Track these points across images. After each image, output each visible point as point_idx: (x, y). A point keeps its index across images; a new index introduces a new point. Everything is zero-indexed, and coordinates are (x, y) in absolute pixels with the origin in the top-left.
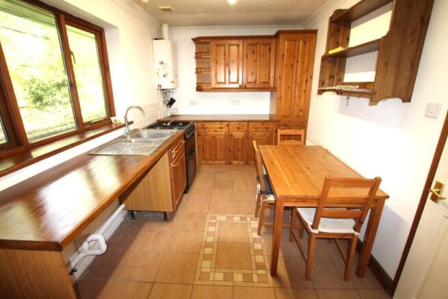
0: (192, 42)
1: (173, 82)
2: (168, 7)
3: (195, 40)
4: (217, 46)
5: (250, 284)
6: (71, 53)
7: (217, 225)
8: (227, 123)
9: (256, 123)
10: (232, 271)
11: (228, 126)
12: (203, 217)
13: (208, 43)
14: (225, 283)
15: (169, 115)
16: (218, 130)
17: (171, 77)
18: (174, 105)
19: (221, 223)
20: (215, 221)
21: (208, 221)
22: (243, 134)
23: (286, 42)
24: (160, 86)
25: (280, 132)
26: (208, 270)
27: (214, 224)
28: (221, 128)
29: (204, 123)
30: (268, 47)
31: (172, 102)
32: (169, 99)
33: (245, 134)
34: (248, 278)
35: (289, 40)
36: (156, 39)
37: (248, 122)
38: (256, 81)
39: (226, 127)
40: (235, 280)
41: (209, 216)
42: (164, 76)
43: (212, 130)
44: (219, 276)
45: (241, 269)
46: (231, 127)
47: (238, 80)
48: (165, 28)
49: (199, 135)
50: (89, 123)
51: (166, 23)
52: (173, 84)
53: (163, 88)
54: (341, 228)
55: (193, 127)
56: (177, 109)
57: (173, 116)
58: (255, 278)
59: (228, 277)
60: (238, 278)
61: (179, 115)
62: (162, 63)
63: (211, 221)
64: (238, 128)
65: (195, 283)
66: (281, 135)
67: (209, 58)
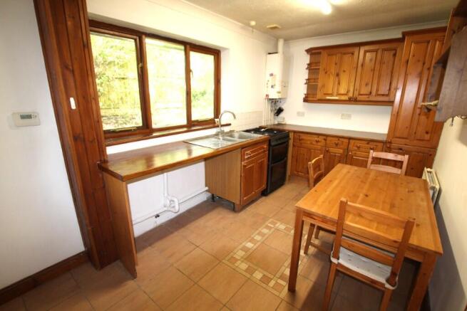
0: (306, 53)
1: (279, 92)
2: (274, 26)
3: (308, 51)
4: (329, 55)
5: (264, 285)
6: (190, 71)
7: (272, 230)
8: (325, 137)
9: (358, 141)
10: (256, 268)
11: (325, 140)
12: (265, 219)
13: (320, 53)
14: (244, 273)
15: (276, 123)
16: (314, 143)
17: (278, 88)
18: (282, 115)
19: (278, 230)
20: (272, 226)
21: (267, 223)
22: (341, 151)
23: (413, 45)
24: (267, 95)
25: (373, 154)
26: (239, 258)
27: (269, 228)
28: (317, 142)
29: (301, 134)
30: (394, 52)
31: (280, 111)
32: (278, 108)
33: (344, 152)
34: (266, 280)
35: (417, 43)
36: (270, 54)
37: (350, 139)
38: (371, 93)
39: (323, 141)
40: (254, 275)
41: (271, 220)
42: (272, 87)
43: (309, 142)
44: (244, 266)
45: (265, 270)
46: (328, 142)
47: (348, 92)
48: (281, 43)
49: (294, 145)
50: (197, 121)
51: (281, 38)
52: (280, 94)
53: (270, 97)
54: (369, 271)
55: (287, 136)
56: (284, 119)
57: (279, 124)
58: (272, 283)
59: (250, 271)
60: (258, 275)
61: (285, 124)
62: (272, 75)
63: (269, 225)
64: (337, 145)
65: (223, 261)
66: (373, 158)
67: (319, 69)
